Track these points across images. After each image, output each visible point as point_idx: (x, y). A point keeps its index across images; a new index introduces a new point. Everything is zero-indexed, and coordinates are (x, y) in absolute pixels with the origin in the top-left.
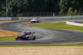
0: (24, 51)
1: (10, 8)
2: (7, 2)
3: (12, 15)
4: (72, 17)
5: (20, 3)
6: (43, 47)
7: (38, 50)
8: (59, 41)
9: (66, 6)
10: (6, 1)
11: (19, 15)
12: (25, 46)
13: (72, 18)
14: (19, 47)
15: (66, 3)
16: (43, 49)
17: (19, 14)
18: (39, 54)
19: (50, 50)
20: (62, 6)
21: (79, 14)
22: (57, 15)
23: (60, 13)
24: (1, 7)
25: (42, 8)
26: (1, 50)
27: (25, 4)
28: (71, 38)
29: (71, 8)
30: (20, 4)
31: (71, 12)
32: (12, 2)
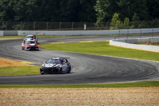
0: (35, 96)
4: (119, 31)
7: (60, 95)
12: (35, 87)
13: (119, 34)
14: (23, 89)
16: (69, 92)
17: (17, 25)
18: (64, 102)
19: (83, 94)
25: (63, 13)
28: (120, 72)
30: (20, 4)
32: (4, 1)
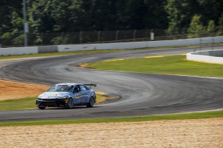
0: (76, 135)
1: (35, 20)
2: (27, 4)
3: (39, 40)
4: (201, 40)
5: (59, 7)
6: (126, 123)
7: (111, 132)
8: (170, 106)
9: (183, 11)
10: (22, 2)
11: (59, 38)
13: (200, 44)
15: (184, 5)
16: (125, 128)
17: (57, 38)
18: (115, 142)
19: (144, 130)
20: (173, 11)
21: (220, 32)
22: (161, 35)
23: (169, 30)
24: (10, 20)
25: (120, 18)
26: (12, 134)
27: (75, 10)
28: (200, 97)
29: (198, 18)
30: (61, 9)
31: (198, 26)
32: (39, 4)
